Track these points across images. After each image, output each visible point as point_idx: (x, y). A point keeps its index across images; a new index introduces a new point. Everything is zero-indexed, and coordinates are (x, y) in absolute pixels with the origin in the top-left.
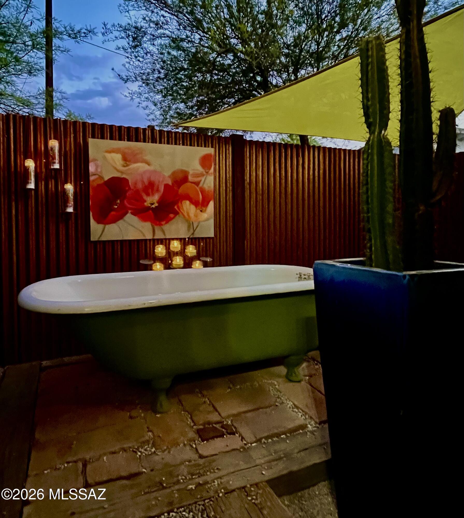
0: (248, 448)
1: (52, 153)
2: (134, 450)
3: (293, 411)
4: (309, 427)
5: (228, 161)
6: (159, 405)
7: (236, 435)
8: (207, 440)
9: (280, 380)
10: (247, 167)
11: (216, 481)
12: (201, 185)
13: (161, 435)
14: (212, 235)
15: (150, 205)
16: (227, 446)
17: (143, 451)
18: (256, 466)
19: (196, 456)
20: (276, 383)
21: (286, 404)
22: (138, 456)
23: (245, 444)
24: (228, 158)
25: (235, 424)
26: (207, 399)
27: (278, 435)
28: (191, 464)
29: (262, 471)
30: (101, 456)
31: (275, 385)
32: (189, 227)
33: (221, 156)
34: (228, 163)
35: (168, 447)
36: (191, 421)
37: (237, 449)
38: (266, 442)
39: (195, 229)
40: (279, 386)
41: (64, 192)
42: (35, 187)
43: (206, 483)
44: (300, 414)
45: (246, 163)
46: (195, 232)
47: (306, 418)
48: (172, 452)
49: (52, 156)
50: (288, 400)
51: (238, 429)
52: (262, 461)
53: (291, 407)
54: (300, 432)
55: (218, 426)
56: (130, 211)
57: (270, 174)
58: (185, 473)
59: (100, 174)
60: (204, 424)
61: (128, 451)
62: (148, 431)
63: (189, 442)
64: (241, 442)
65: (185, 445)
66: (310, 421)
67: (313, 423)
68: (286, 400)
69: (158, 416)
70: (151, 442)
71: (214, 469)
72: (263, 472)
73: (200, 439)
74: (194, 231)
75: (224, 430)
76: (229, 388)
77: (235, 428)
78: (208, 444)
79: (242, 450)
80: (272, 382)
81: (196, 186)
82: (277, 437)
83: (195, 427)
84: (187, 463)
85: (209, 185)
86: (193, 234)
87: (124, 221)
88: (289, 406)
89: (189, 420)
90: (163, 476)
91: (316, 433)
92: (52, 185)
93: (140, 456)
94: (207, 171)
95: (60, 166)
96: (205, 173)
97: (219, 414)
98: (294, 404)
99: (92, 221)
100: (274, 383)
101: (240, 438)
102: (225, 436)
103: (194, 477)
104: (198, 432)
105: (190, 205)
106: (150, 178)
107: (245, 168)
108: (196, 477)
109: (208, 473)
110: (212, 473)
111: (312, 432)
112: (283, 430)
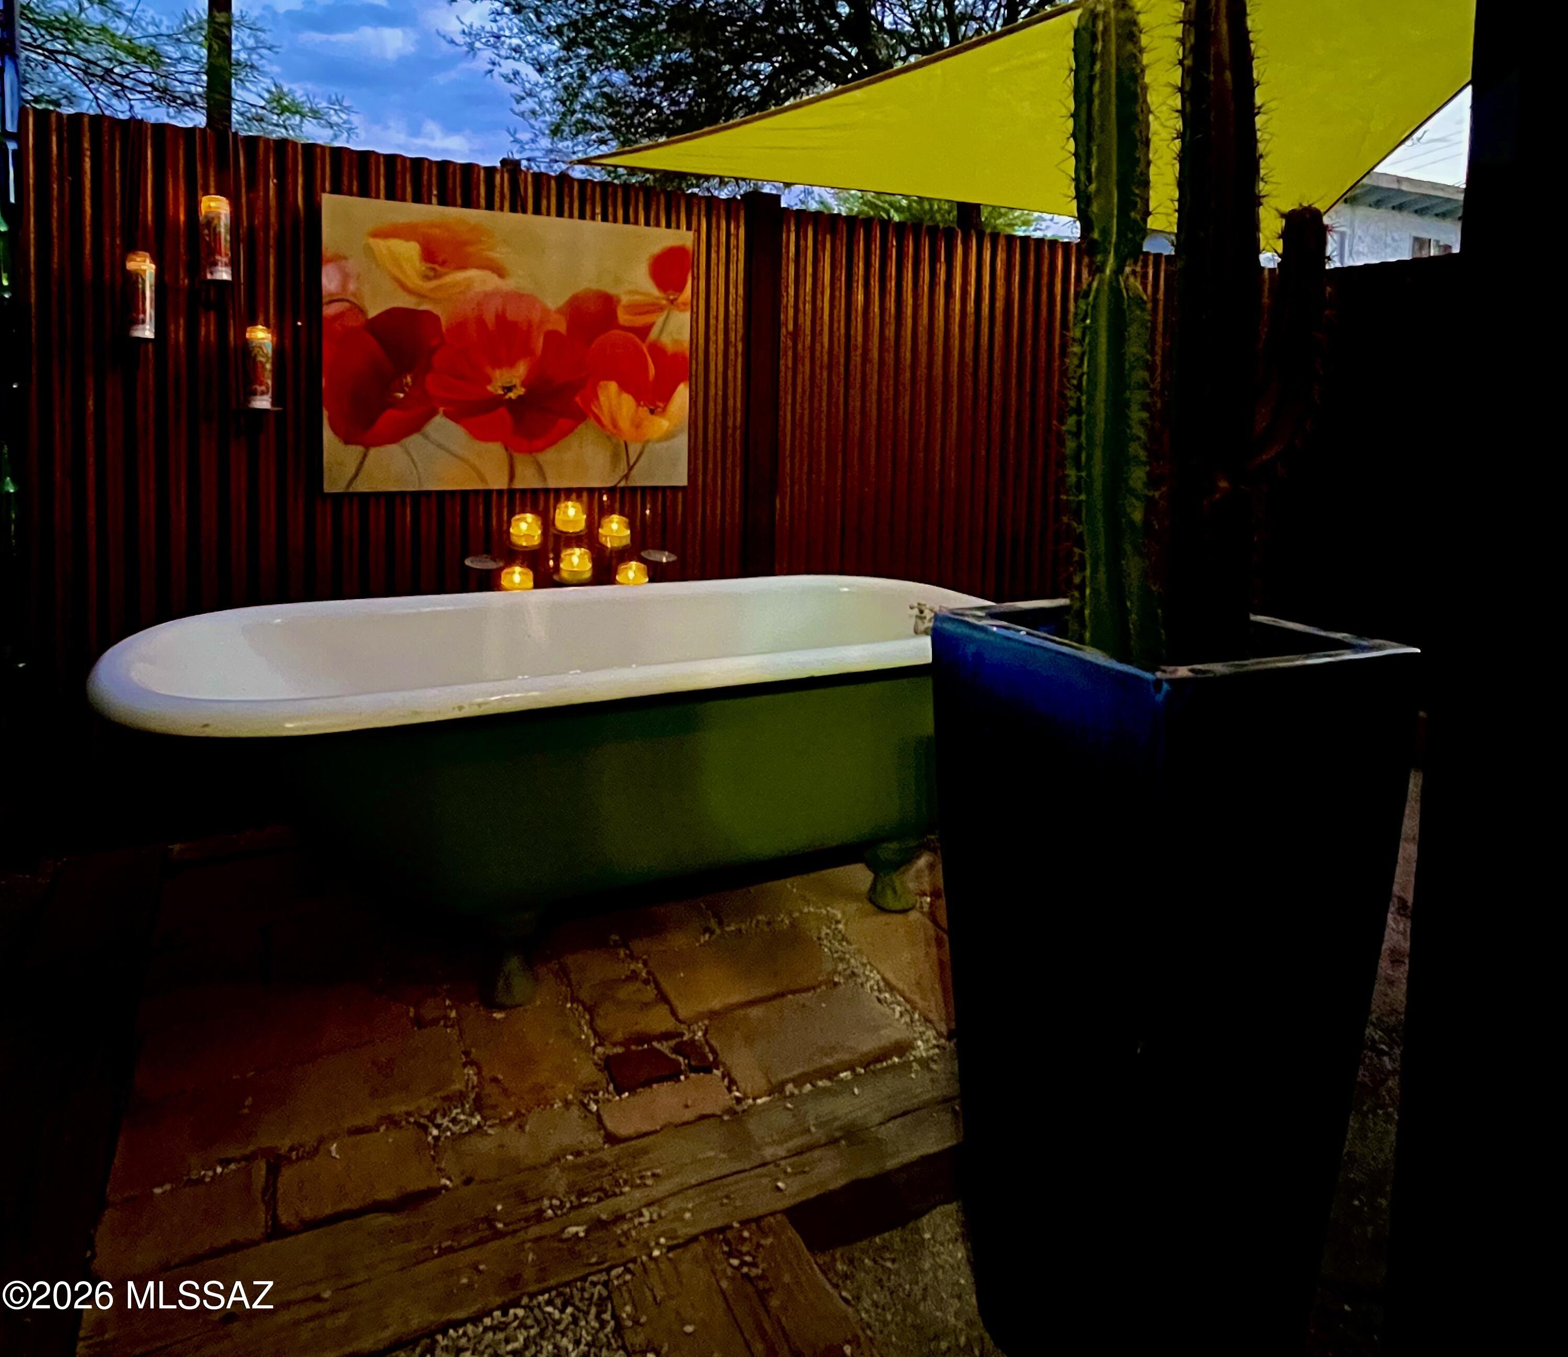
0: (744, 1111)
1: (209, 235)
2: (422, 1120)
3: (879, 1000)
4: (919, 1047)
5: (733, 267)
6: (501, 983)
7: (715, 1071)
8: (632, 1091)
9: (852, 907)
10: (787, 287)
11: (645, 1212)
12: (653, 335)
13: (500, 1077)
14: (683, 481)
15: (501, 392)
16: (687, 1106)
17: (445, 1122)
18: (764, 1164)
19: (596, 1139)
20: (839, 916)
21: (863, 979)
22: (430, 1139)
23: (738, 1100)
24: (733, 259)
25: (713, 1042)
26: (640, 965)
27: (830, 1073)
28: (580, 1160)
29: (777, 1180)
30: (322, 1141)
31: (838, 922)
32: (615, 457)
33: (714, 255)
34: (732, 275)
35: (518, 1114)
36: (590, 1032)
37: (713, 1116)
38: (796, 1092)
39: (631, 463)
40: (846, 924)
41: (246, 350)
42: (156, 333)
43: (619, 1218)
44: (898, 1009)
45: (784, 274)
46: (634, 472)
47: (912, 1021)
48: (527, 1128)
49: (208, 244)
50: (868, 967)
51: (720, 1056)
52: (781, 1151)
53: (876, 987)
54: (894, 1063)
55: (664, 1047)
56: (441, 409)
57: (853, 308)
58: (561, 1189)
59: (352, 299)
60: (626, 1043)
61: (404, 1123)
62: (465, 1065)
63: (580, 1097)
64: (726, 1091)
65: (567, 1104)
66: (922, 1029)
67: (931, 1033)
68: (864, 965)
69: (498, 1015)
70: (473, 1096)
71: (642, 1178)
72: (780, 1184)
73: (611, 1087)
74: (631, 468)
75: (681, 1059)
76: (707, 930)
77: (713, 1051)
78: (632, 1098)
79: (726, 1118)
80: (828, 911)
81: (638, 340)
82: (830, 1079)
83: (600, 1050)
84: (570, 1157)
85: (676, 337)
86: (626, 477)
87: (426, 437)
88: (868, 985)
89: (585, 1028)
90: (498, 1201)
91: (934, 1067)
92: (207, 329)
93: (436, 1139)
94: (671, 297)
95: (235, 273)
96: (664, 302)
97: (673, 1013)
98: (884, 979)
99: (328, 435)
100: (835, 915)
101: (726, 1080)
102: (682, 1078)
103: (585, 1200)
104: (609, 1065)
105: (619, 395)
106: (504, 311)
107: (783, 289)
108: (592, 1200)
109: (626, 1189)
110: (639, 1186)
111: (924, 1063)
112: (846, 1057)
